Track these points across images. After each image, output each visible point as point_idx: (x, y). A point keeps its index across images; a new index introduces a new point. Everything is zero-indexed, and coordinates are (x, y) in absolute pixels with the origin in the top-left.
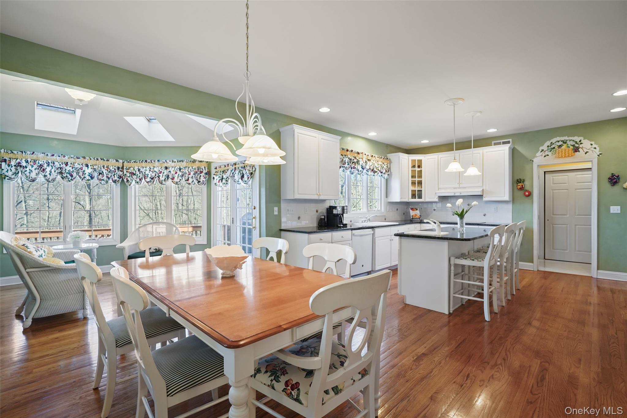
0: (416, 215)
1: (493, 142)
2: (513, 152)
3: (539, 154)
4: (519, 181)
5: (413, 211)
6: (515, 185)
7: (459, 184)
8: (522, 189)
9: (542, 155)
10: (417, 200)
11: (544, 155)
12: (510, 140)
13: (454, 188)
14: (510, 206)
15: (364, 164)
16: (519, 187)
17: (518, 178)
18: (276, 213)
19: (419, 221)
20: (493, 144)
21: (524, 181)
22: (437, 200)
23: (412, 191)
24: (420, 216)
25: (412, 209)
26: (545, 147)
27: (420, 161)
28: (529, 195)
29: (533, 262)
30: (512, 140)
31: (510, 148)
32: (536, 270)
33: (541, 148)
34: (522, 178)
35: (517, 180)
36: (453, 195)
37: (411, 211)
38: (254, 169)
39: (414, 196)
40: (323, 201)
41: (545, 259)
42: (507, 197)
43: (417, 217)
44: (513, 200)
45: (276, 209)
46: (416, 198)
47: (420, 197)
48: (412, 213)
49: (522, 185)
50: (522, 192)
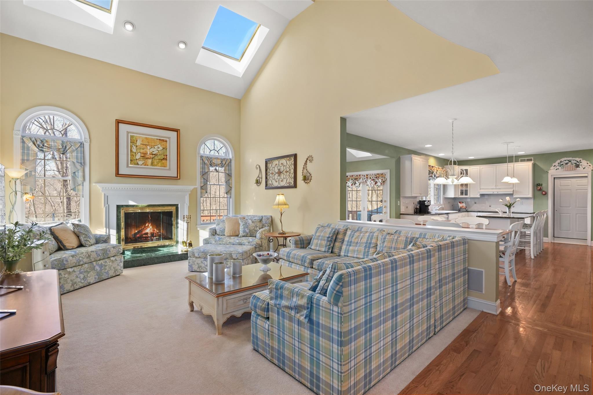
0: (463, 206)
1: (520, 159)
2: (534, 166)
3: (552, 168)
4: (538, 185)
5: (461, 203)
6: (536, 187)
7: (496, 186)
8: (540, 190)
9: (554, 169)
10: (464, 196)
11: (556, 169)
12: (532, 158)
13: (492, 189)
14: (532, 201)
15: (436, 174)
16: (538, 189)
17: (538, 183)
18: (399, 204)
19: (465, 211)
20: (520, 160)
21: (542, 185)
22: (479, 196)
23: (461, 190)
24: (466, 207)
25: (460, 202)
26: (556, 164)
27: (466, 170)
28: (546, 194)
29: (548, 237)
30: (534, 158)
31: (532, 164)
32: (550, 242)
33: (554, 164)
34: (540, 183)
35: (537, 184)
36: (492, 193)
37: (459, 203)
38: (385, 179)
39: (462, 193)
40: (416, 197)
41: (554, 237)
42: (530, 195)
43: (464, 207)
44: (534, 197)
45: (399, 202)
46: (463, 195)
47: (466, 194)
48: (460, 205)
49: (541, 188)
50: (540, 192)
